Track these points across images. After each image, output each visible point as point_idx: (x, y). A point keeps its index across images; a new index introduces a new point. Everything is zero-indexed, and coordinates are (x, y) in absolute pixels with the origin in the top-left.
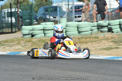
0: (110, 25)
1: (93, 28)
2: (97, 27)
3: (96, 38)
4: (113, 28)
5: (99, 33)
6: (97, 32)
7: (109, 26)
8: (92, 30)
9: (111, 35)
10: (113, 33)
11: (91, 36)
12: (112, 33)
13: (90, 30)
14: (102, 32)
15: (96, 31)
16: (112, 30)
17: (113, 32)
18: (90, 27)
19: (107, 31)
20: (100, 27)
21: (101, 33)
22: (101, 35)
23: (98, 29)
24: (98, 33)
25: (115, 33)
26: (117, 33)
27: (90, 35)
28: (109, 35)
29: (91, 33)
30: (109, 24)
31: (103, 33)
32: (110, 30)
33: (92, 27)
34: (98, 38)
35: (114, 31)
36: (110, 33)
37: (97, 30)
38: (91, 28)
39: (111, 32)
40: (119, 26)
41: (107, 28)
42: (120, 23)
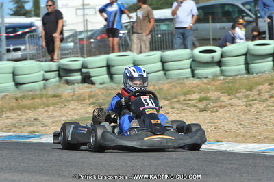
0: (86, 68)
1: (48, 75)
2: (57, 72)
3: (54, 96)
4: (92, 75)
5: (62, 85)
6: (57, 84)
7: (84, 70)
8: (46, 80)
9: (90, 90)
10: (93, 86)
11: (44, 92)
12: (90, 85)
13: (42, 78)
14: (68, 82)
15: (56, 82)
16: (92, 79)
17: (93, 83)
18: (42, 72)
19: (80, 81)
20: (63, 72)
21: (67, 85)
22: (66, 91)
23: (60, 76)
24: (59, 86)
25: (97, 85)
26: (101, 84)
27: (41, 90)
28: (85, 89)
29: (45, 85)
30: (84, 66)
31: (70, 87)
32: (87, 79)
33: (46, 72)
34: (60, 96)
35: (94, 81)
36: (86, 85)
37: (58, 79)
38: (43, 75)
39: (89, 83)
40: (105, 68)
41: (79, 73)
42: (107, 63)
